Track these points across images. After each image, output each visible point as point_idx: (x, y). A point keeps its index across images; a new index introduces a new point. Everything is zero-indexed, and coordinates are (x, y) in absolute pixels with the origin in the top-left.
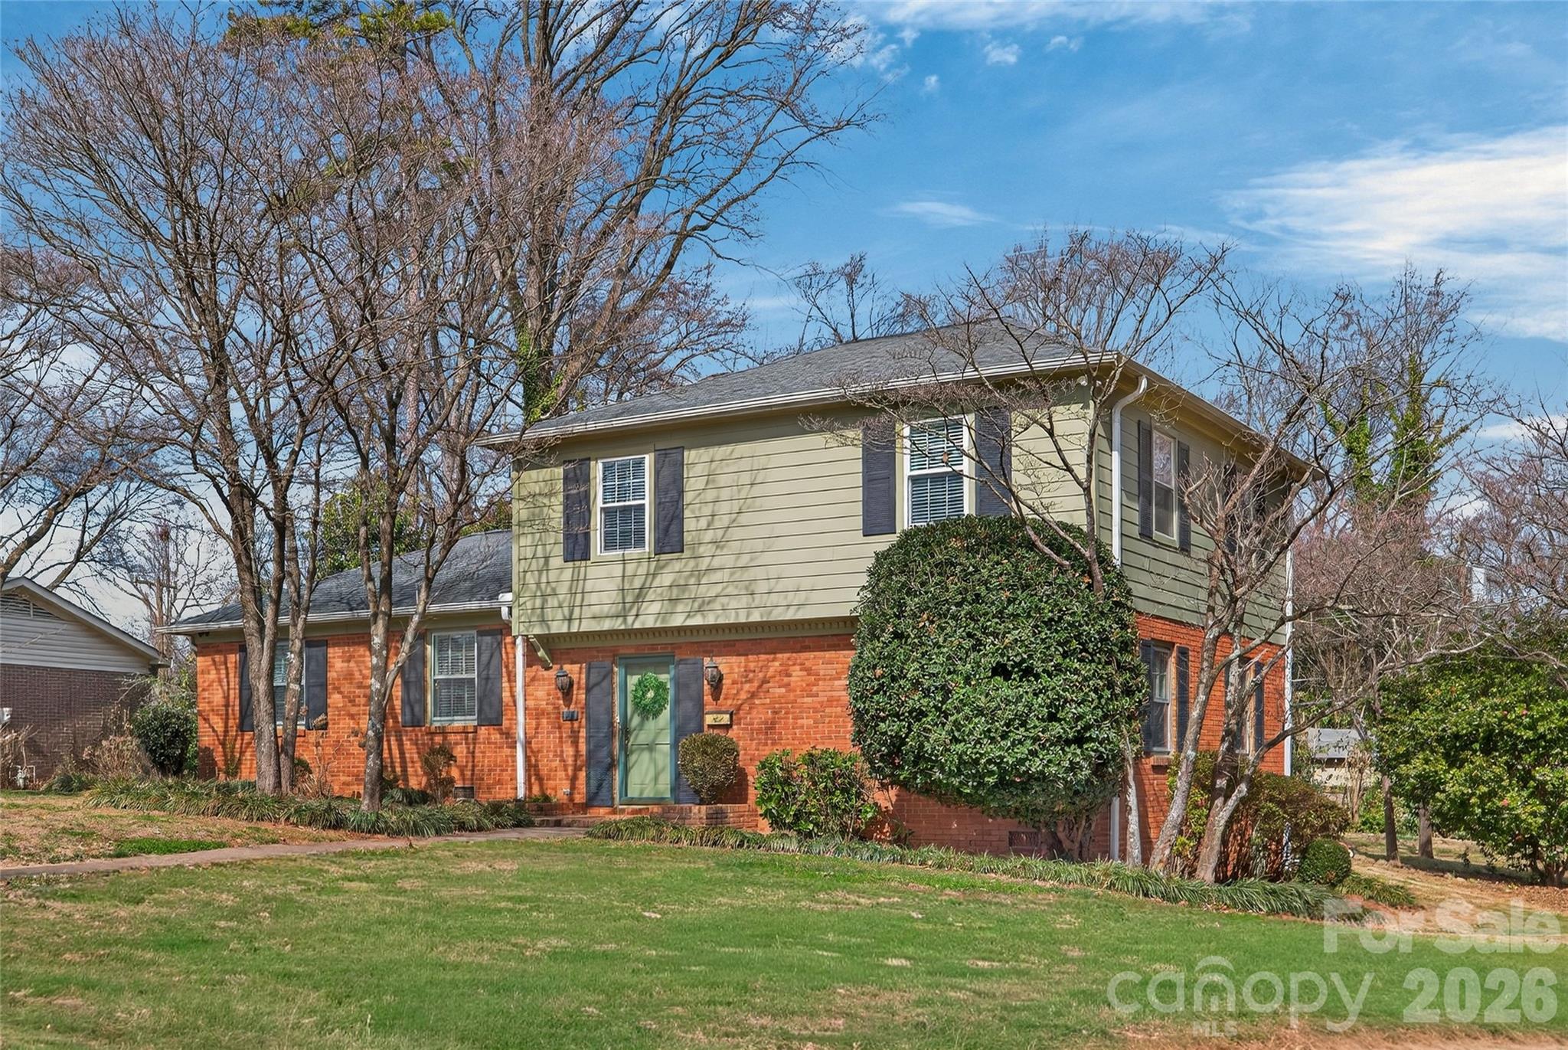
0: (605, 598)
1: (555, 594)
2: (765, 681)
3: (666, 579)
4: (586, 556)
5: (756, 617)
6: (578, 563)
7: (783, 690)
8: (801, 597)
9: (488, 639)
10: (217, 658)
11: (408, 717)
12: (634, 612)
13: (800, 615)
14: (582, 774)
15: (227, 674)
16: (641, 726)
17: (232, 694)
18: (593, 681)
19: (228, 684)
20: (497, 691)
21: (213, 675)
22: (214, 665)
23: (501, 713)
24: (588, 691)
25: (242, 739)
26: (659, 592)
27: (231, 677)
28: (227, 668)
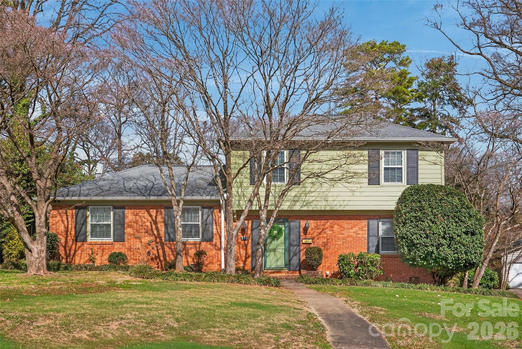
2: (323, 229)
3: (293, 193)
5: (328, 208)
7: (331, 232)
8: (346, 203)
9: (206, 211)
10: (60, 211)
11: (167, 237)
13: (345, 209)
14: (250, 260)
15: (67, 219)
16: (271, 242)
17: (70, 226)
18: (254, 227)
19: (68, 222)
20: (211, 229)
21: (59, 218)
22: (60, 214)
23: (213, 237)
24: (252, 230)
25: (76, 245)
26: (290, 197)
27: (70, 219)
28: (67, 216)
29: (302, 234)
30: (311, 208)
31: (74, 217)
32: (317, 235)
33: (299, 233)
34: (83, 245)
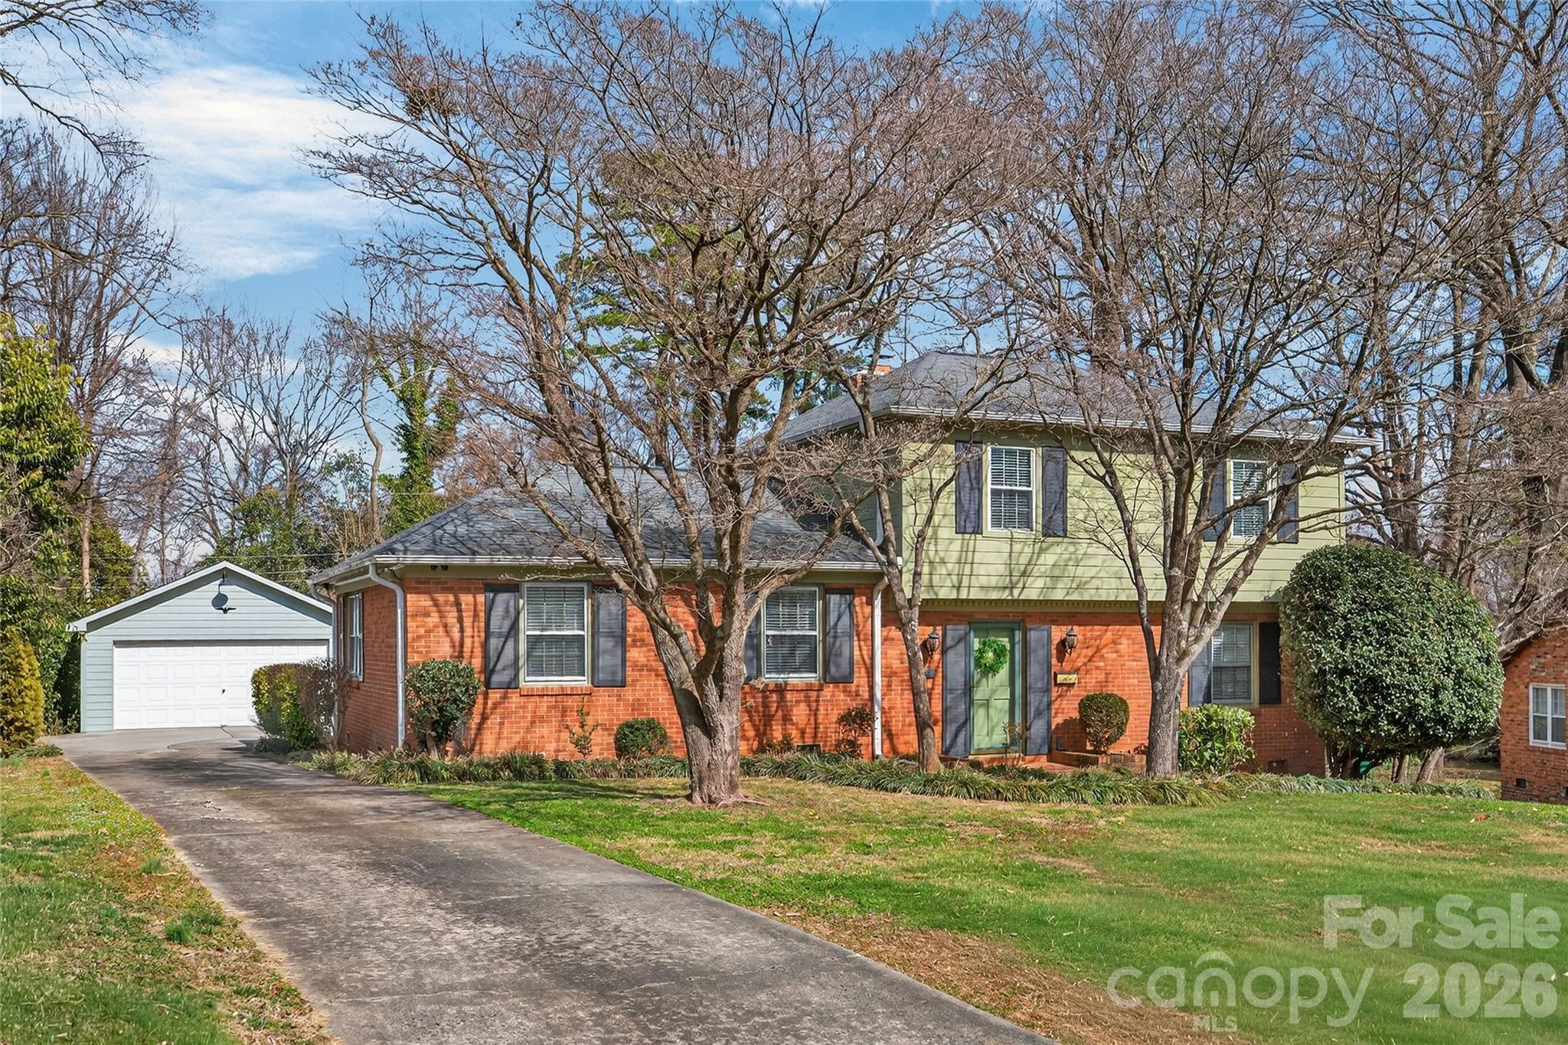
0: (992, 570)
1: (943, 562)
3: (1048, 559)
4: (978, 530)
6: (967, 536)
8: (1158, 584)
9: (834, 599)
10: (441, 598)
12: (1021, 585)
15: (460, 620)
16: (980, 682)
17: (468, 642)
18: (949, 643)
19: (462, 630)
20: (846, 652)
21: (434, 619)
22: (436, 605)
23: (852, 672)
24: (944, 652)
25: (486, 698)
26: (1043, 569)
27: (468, 622)
28: (460, 611)
29: (1054, 661)
30: (1086, 597)
31: (482, 614)
32: (1085, 664)
33: (1049, 656)
34: (505, 697)
